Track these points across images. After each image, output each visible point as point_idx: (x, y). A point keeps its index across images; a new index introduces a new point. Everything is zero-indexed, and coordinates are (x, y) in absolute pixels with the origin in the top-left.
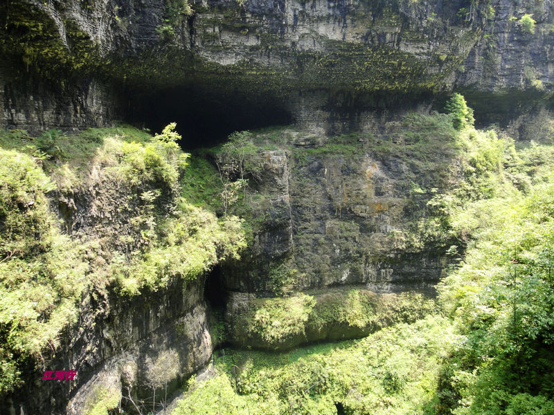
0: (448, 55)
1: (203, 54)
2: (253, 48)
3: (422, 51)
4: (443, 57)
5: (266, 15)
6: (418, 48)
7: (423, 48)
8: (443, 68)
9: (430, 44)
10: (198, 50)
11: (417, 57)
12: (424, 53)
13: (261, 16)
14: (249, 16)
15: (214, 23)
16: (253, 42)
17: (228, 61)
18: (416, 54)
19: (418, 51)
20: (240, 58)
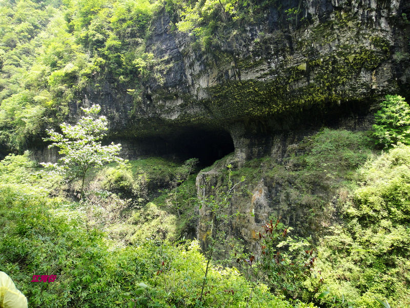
0: (307, 62)
1: (163, 116)
2: (181, 106)
3: (262, 73)
4: (303, 66)
5: (178, 85)
6: (257, 72)
7: (264, 70)
8: (311, 78)
9: (269, 63)
10: (160, 114)
11: (260, 80)
12: (266, 74)
13: (175, 86)
14: (170, 89)
15: (158, 99)
16: (180, 102)
17: (175, 117)
18: (259, 78)
19: (258, 75)
20: (179, 113)
